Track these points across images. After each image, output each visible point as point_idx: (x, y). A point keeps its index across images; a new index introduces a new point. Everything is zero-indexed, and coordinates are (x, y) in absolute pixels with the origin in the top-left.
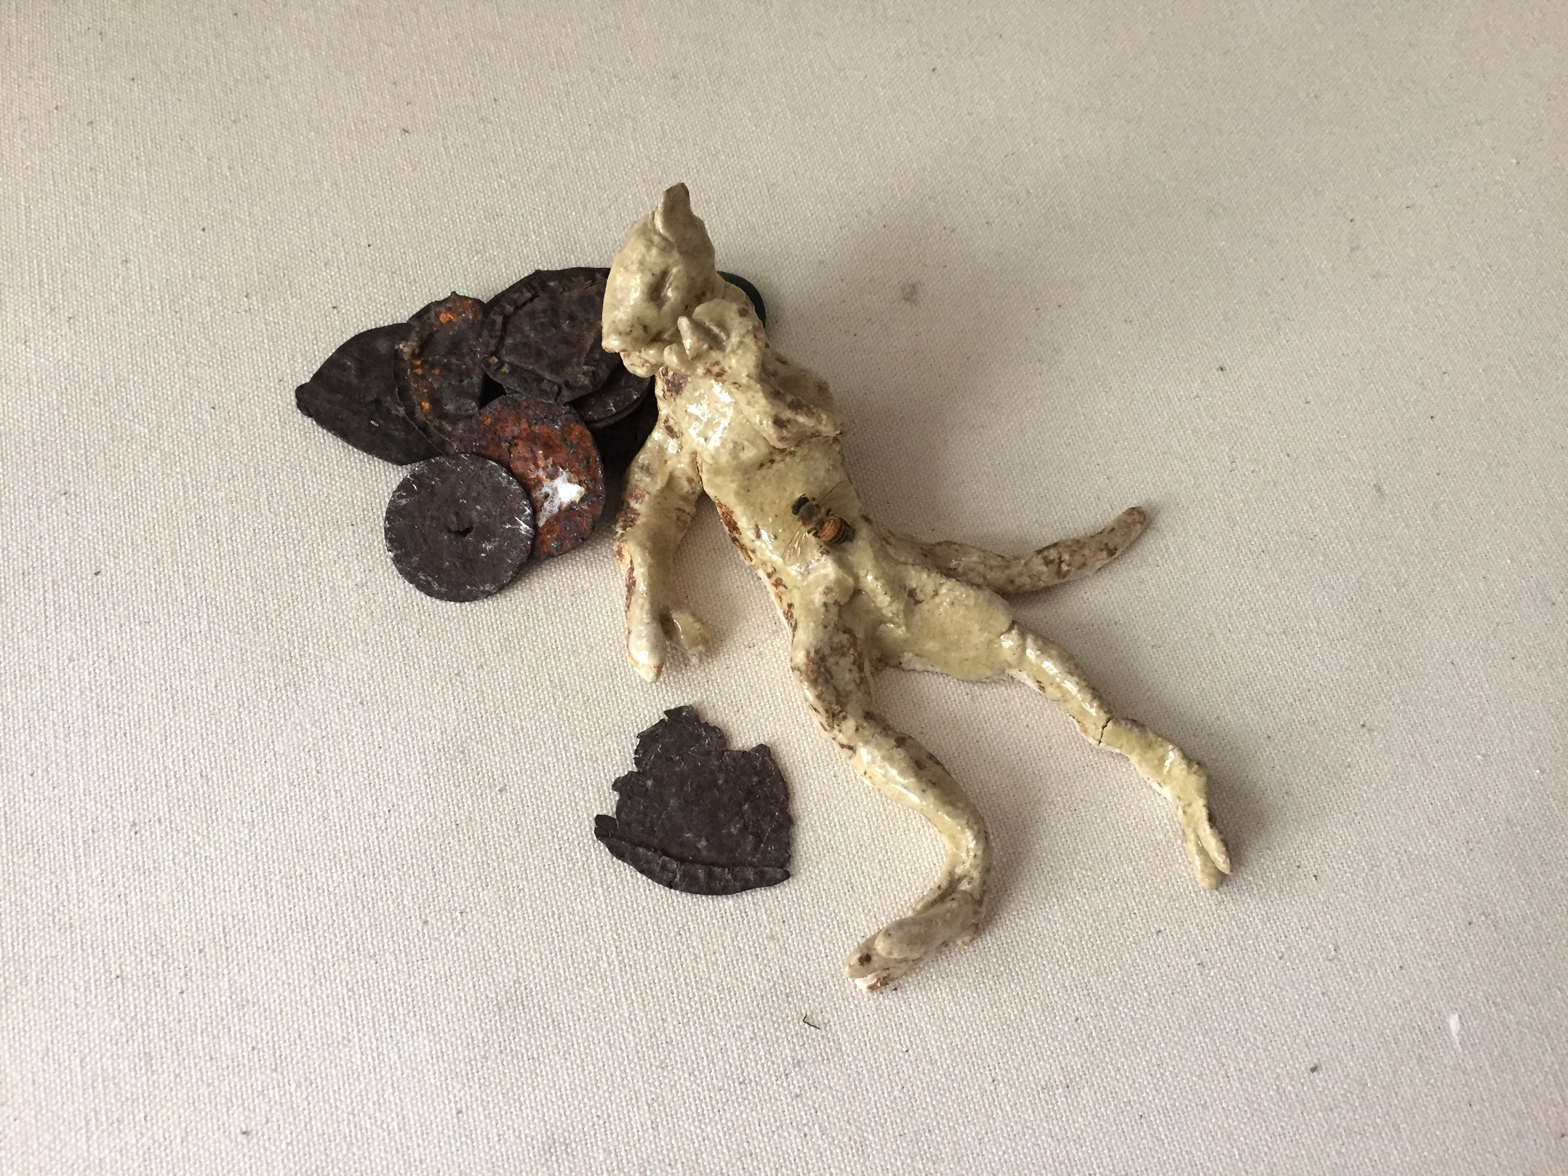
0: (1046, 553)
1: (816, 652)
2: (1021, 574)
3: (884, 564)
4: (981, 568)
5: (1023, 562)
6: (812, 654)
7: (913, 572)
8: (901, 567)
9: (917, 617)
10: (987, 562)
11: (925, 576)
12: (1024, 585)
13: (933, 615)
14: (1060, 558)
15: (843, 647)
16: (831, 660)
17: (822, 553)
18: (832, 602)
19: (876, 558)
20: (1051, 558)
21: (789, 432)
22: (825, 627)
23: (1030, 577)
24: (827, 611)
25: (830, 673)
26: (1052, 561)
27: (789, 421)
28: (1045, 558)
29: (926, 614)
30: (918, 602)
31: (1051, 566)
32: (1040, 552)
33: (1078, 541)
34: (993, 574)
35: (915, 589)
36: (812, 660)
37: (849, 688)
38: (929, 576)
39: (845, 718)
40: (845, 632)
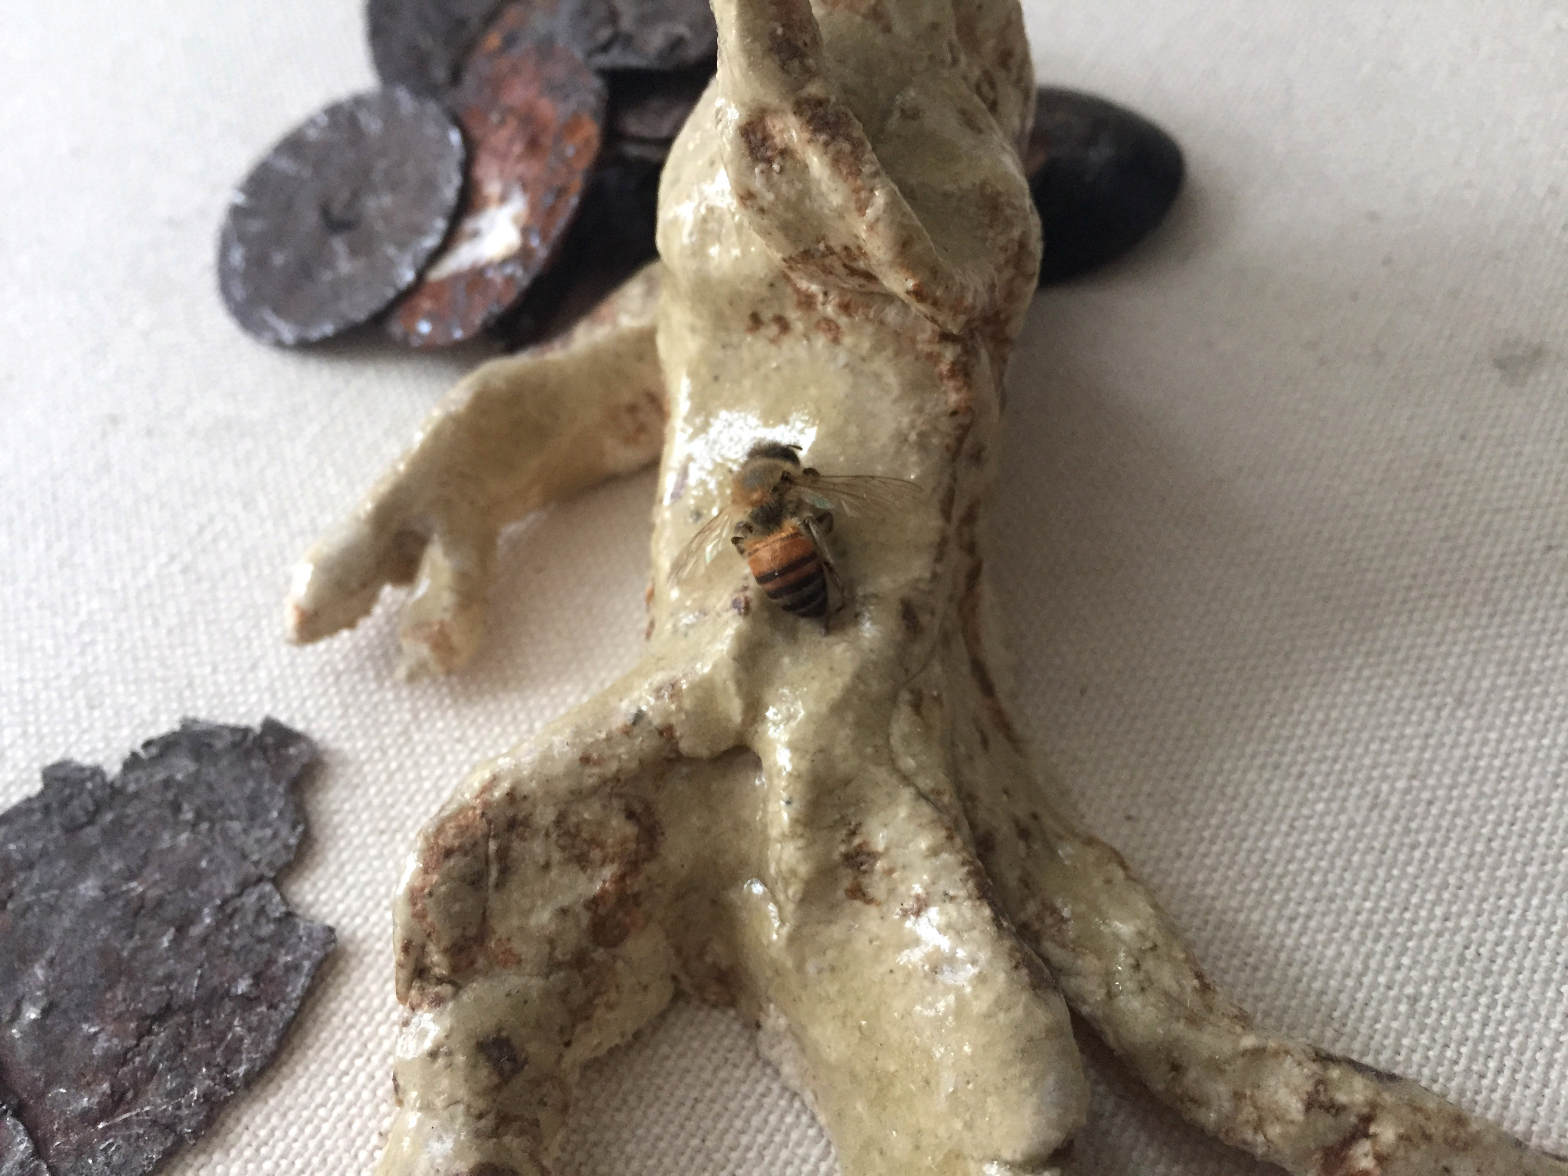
0: (1335, 1073)
1: (511, 796)
2: (1216, 1067)
3: (845, 733)
4: (1122, 963)
5: (1249, 1041)
6: (498, 794)
7: (903, 812)
8: (881, 773)
9: (836, 932)
10: (1149, 964)
11: (923, 843)
12: (1199, 1102)
13: (877, 958)
14: (1367, 1119)
15: (594, 842)
16: (537, 848)
17: (735, 604)
18: (657, 721)
19: (838, 708)
20: (1341, 1098)
21: (770, 185)
22: (585, 760)
23: (1238, 1096)
24: (627, 732)
25: (504, 872)
26: (1335, 1109)
27: (785, 153)
28: (1321, 1082)
29: (861, 944)
30: (858, 893)
31: (1324, 1121)
32: (1324, 1059)
33: (1460, 1120)
34: (1136, 1004)
35: (874, 856)
36: (487, 805)
37: (518, 946)
38: (934, 852)
39: (438, 1001)
40: (631, 815)
